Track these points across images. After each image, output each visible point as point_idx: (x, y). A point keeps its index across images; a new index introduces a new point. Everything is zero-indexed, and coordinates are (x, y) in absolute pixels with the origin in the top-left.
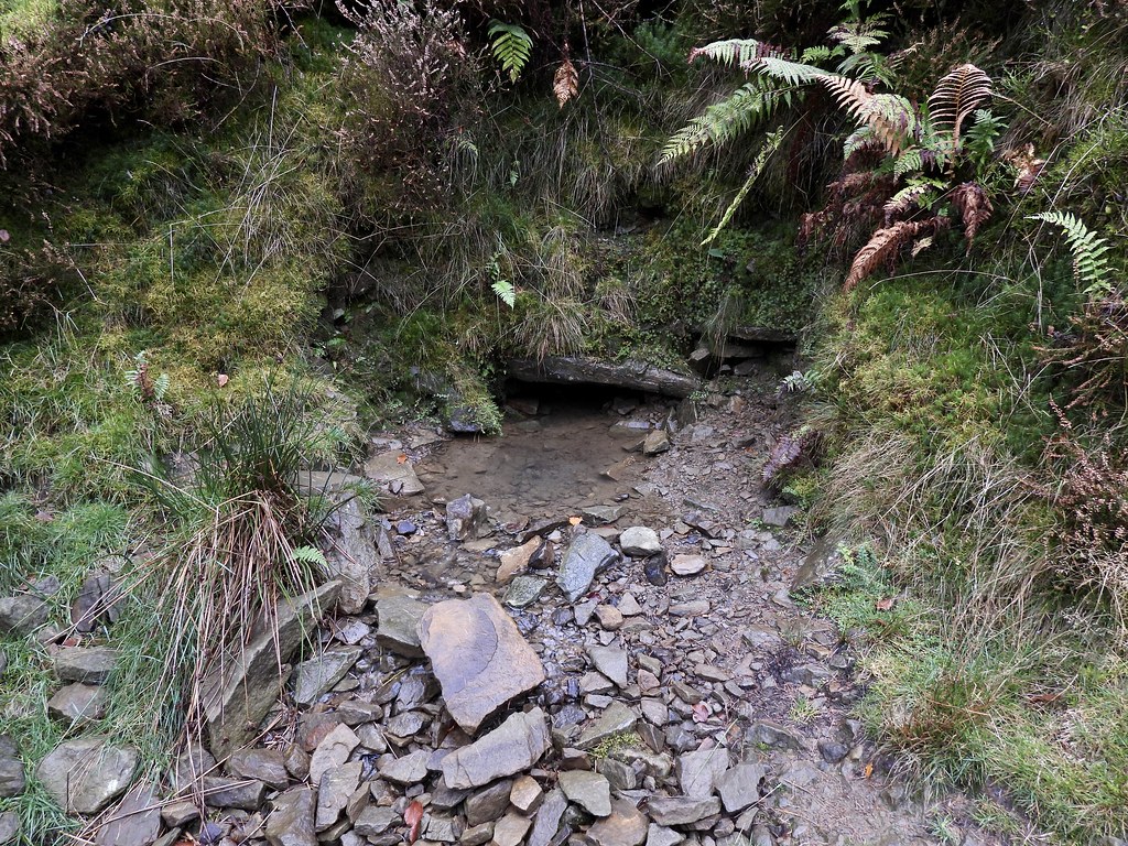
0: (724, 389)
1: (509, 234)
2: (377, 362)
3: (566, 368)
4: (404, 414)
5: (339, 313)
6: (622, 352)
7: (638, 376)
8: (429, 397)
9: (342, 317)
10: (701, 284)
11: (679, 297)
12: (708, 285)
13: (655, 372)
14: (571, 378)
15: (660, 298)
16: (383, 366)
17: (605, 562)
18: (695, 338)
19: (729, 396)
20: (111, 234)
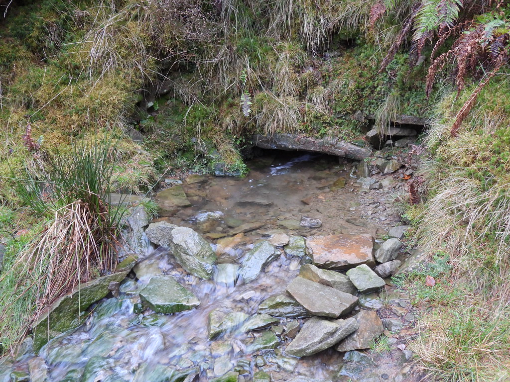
0: (386, 155)
1: (254, 58)
2: (172, 134)
3: (287, 140)
4: (186, 166)
5: (150, 104)
6: (322, 131)
7: (332, 145)
8: (202, 156)
9: (152, 107)
10: (375, 88)
11: (360, 97)
12: (378, 89)
13: (342, 144)
14: (290, 147)
15: (348, 97)
16: (175, 136)
17: (270, 259)
18: (371, 123)
19: (389, 160)
20: (20, 58)
